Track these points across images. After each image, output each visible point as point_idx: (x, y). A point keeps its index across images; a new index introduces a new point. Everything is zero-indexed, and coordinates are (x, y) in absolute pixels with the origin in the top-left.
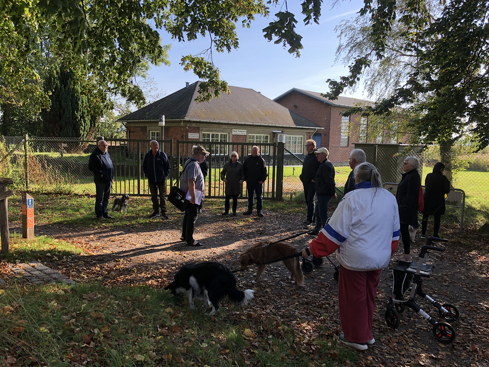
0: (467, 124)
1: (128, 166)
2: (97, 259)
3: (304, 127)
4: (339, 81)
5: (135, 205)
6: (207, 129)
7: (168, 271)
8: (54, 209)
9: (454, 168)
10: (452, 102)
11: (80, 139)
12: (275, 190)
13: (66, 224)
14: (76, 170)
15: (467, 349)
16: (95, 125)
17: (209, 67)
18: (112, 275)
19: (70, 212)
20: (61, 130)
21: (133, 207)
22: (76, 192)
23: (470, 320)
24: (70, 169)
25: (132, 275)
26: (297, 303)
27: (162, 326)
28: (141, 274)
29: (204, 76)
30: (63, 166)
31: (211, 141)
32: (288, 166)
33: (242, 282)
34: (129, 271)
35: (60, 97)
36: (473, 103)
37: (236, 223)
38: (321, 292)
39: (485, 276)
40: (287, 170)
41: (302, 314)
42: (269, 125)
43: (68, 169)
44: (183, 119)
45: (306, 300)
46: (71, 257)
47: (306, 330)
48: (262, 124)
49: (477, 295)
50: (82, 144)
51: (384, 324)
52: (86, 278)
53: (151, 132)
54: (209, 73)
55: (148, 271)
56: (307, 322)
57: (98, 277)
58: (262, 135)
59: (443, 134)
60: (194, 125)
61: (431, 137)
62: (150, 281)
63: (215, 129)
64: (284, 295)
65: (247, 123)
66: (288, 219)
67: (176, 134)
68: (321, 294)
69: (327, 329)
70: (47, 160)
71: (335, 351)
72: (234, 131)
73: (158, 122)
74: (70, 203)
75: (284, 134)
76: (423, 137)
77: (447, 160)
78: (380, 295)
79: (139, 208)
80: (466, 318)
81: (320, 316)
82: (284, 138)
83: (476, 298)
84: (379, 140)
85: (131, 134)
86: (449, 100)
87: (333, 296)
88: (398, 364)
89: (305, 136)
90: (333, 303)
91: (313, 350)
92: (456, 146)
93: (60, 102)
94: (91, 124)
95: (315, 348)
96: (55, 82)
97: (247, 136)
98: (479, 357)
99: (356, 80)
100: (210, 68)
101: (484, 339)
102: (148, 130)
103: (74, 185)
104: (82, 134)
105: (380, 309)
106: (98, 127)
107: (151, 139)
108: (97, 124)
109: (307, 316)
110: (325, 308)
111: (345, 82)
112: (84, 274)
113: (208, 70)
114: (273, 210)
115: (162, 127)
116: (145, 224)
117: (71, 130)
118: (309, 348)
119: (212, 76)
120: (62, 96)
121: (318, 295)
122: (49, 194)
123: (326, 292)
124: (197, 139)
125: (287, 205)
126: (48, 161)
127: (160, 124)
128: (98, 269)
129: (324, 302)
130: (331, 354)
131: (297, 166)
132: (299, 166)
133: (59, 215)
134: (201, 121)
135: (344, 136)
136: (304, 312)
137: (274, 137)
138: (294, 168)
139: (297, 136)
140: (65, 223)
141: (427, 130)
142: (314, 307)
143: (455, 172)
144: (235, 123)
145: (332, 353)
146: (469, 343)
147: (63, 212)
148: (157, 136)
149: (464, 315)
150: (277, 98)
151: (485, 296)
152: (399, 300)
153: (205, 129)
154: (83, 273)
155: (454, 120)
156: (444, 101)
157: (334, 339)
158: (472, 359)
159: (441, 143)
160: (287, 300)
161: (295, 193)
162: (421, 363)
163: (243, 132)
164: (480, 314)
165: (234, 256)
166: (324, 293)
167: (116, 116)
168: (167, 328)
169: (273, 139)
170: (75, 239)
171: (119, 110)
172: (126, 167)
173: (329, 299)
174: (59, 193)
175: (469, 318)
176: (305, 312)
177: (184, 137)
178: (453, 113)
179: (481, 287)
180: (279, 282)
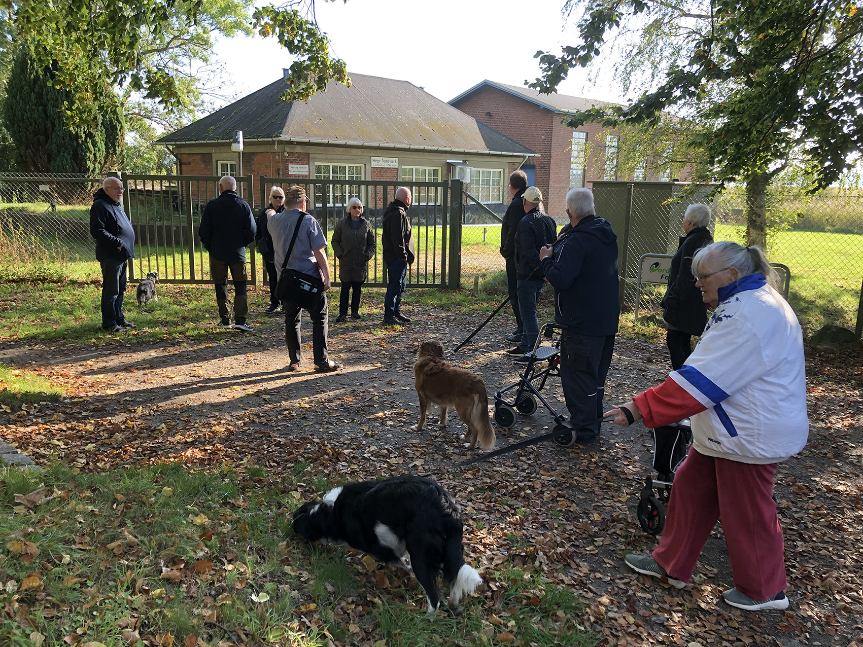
0: (798, 142)
1: (178, 227)
2: (92, 407)
3: (504, 153)
4: (559, 54)
5: (184, 301)
6: (324, 156)
7: (227, 430)
8: (23, 312)
9: (770, 227)
10: (773, 99)
11: (88, 177)
12: (447, 270)
13: (44, 339)
14: (70, 236)
15: (792, 573)
16: (115, 150)
17: (309, 30)
18: (117, 440)
19: (55, 315)
20: (49, 161)
21: (180, 304)
22: (74, 277)
23: (796, 512)
24: (58, 234)
25: (156, 438)
26: (472, 489)
27: (173, 561)
28: (173, 436)
29: (300, 50)
30: (44, 228)
31: (331, 179)
32: (474, 225)
33: (369, 447)
34: (152, 431)
35: (45, 97)
36: (812, 101)
37: (371, 333)
38: (520, 463)
39: (824, 425)
40: (470, 232)
41: (479, 510)
42: (440, 149)
43: (54, 234)
44: (277, 139)
45: (489, 481)
46: (39, 404)
47: (485, 545)
48: (427, 147)
49: (808, 463)
50: (92, 186)
51: (634, 525)
52: (63, 446)
53: (219, 163)
54: (309, 42)
55: (188, 430)
56: (488, 527)
57: (87, 444)
58: (427, 168)
59: (755, 161)
60: (298, 149)
61: (732, 168)
62: (190, 450)
63: (338, 157)
64: (448, 471)
65: (398, 146)
66: (469, 323)
67: (266, 166)
68: (518, 469)
69: (527, 539)
70: (12, 216)
71: (537, 592)
72: (375, 161)
73: (230, 145)
74: (58, 297)
75: (468, 165)
76: (717, 168)
77: (758, 211)
78: (630, 467)
79: (191, 306)
80: (788, 508)
81: (513, 515)
82: (467, 174)
83: (806, 468)
84: (639, 175)
85: (184, 167)
86: (768, 93)
87: (542, 472)
88: (658, 609)
89: (507, 170)
90: (540, 485)
91: (493, 591)
92: (774, 186)
93: (45, 106)
94: (107, 149)
95: (496, 586)
96: (34, 68)
97: (399, 170)
98: (815, 590)
99: (592, 54)
100: (312, 34)
101: (823, 552)
102: (214, 161)
103: (69, 264)
104: (91, 169)
105: (629, 496)
106: (121, 154)
107: (220, 175)
108: (118, 150)
109: (489, 513)
110: (524, 497)
111: (570, 57)
112: (58, 440)
113: (308, 37)
114: (442, 307)
115: (239, 153)
116: (197, 338)
117: (69, 160)
118: (486, 588)
119: (315, 49)
120: (47, 95)
121: (514, 469)
122: (20, 281)
123: (529, 465)
124: (306, 176)
125: (470, 297)
126: (14, 218)
127: (234, 147)
128: (90, 427)
129: (522, 484)
130: (528, 598)
131: (491, 225)
132: (494, 225)
133: (33, 321)
134: (312, 141)
135: (576, 169)
136: (483, 506)
137: (449, 171)
138: (485, 229)
139: (492, 170)
140: (43, 336)
141: (725, 152)
142: (505, 494)
143: (772, 233)
144: (376, 144)
145: (530, 595)
146: (795, 559)
147: (42, 315)
148: (232, 171)
149: (784, 503)
150: (455, 99)
151: (823, 464)
152: (665, 481)
153: (320, 156)
154: (58, 437)
155: (775, 135)
156: (760, 96)
157: (537, 563)
158: (801, 595)
159: (751, 179)
160: (454, 483)
161: (484, 276)
162: (703, 605)
163: (391, 162)
164: (816, 501)
165: (359, 396)
166: (526, 466)
167: (158, 134)
168: (182, 566)
169: (447, 175)
170: (56, 368)
171: (164, 123)
172: (174, 228)
173: (534, 478)
174: (40, 280)
175: (794, 509)
176: (486, 507)
177: (281, 173)
178: (774, 120)
179: (815, 447)
180: (440, 445)
